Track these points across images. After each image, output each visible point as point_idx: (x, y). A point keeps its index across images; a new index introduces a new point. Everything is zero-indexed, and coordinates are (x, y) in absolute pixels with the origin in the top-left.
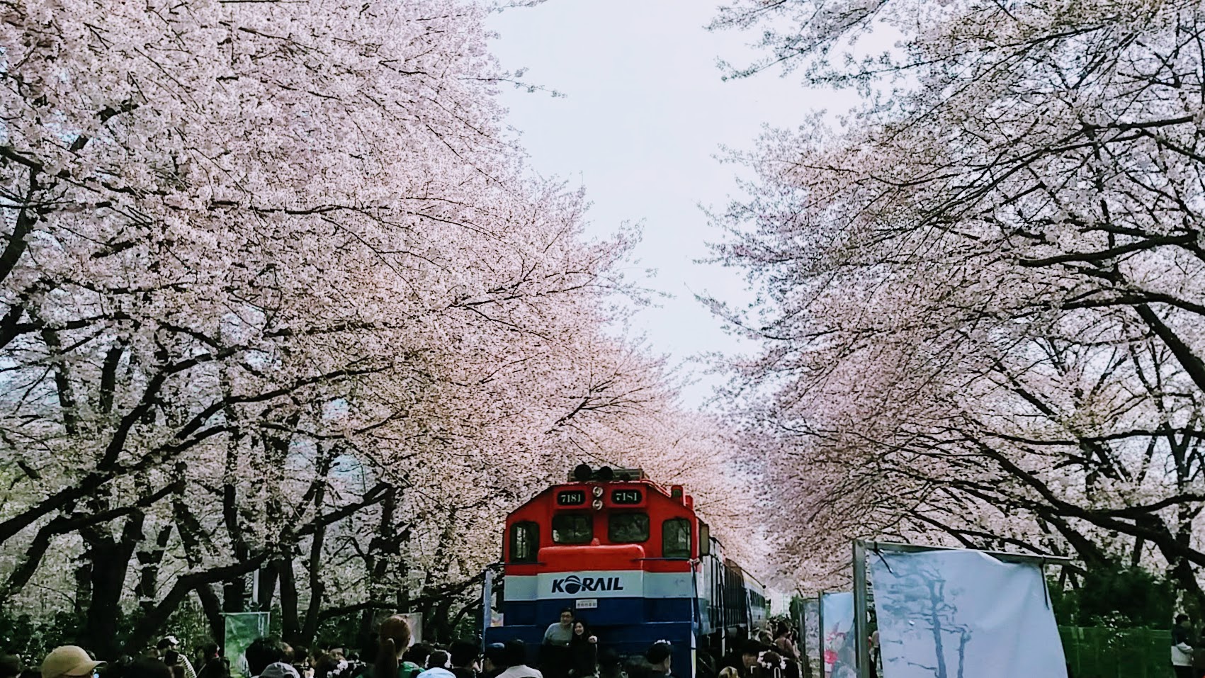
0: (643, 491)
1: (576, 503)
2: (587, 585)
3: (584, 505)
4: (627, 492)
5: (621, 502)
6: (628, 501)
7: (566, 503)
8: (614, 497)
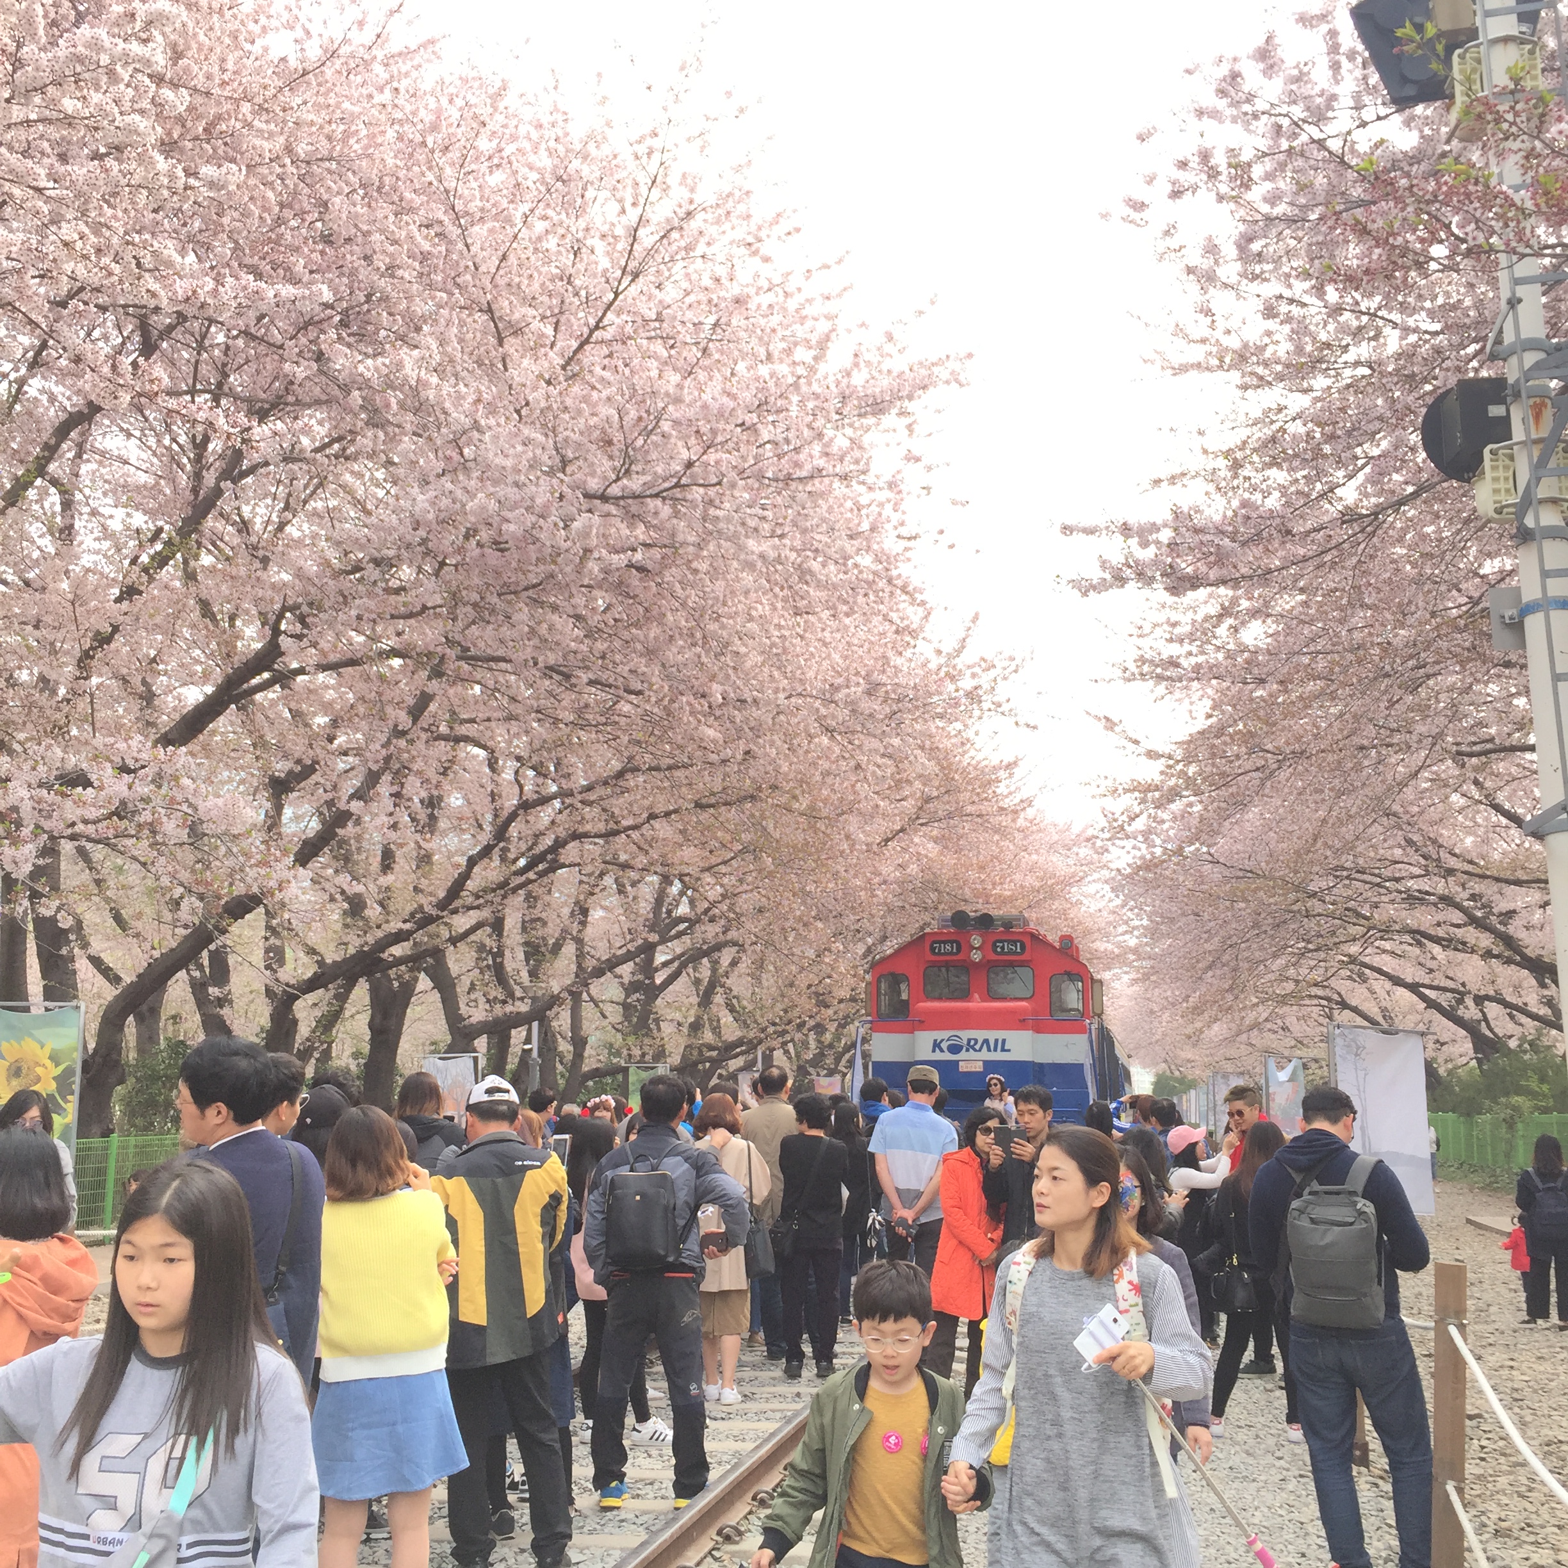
0: (1027, 940)
1: (951, 953)
2: (971, 1045)
3: (960, 957)
4: (1009, 941)
5: (1003, 953)
6: (1011, 953)
7: (939, 953)
8: (994, 946)
